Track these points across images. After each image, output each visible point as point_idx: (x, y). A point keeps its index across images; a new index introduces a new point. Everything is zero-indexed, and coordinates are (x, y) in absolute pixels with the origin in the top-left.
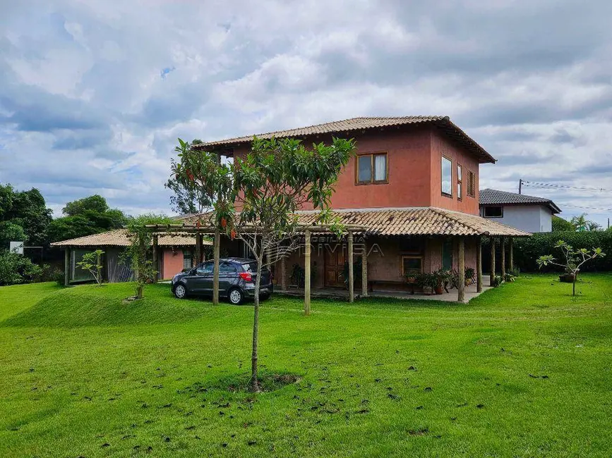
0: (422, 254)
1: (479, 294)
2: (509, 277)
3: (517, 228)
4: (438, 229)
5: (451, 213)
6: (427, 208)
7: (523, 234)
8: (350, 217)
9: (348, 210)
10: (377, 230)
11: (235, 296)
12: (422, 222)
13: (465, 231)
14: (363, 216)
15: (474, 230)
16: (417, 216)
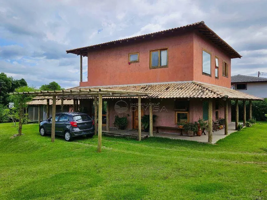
0: (188, 110)
1: (226, 136)
2: (248, 124)
3: (255, 95)
4: (194, 94)
5: (206, 84)
6: (191, 82)
7: (257, 98)
8: (145, 88)
9: (145, 84)
10: (156, 95)
11: (67, 136)
12: (186, 89)
13: (211, 95)
14: (152, 87)
15: (218, 95)
16: (183, 87)
